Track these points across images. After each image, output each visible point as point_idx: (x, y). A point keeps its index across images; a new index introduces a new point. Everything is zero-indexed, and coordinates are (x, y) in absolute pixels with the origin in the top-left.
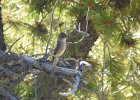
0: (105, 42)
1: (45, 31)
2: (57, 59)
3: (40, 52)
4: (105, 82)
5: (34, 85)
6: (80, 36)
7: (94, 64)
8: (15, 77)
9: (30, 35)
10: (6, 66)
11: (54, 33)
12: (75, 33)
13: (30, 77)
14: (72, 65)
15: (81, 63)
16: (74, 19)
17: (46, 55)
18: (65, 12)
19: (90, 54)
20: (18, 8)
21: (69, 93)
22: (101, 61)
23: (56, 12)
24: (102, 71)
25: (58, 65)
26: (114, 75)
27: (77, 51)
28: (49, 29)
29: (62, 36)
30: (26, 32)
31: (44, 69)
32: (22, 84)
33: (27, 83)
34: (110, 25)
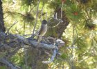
0: (74, 26)
1: (33, 19)
2: (41, 38)
3: (29, 33)
4: (74, 54)
5: (25, 56)
6: (57, 22)
7: (66, 42)
8: (12, 50)
9: (22, 21)
10: (5, 43)
11: (39, 20)
12: (53, 20)
13: (22, 50)
14: (51, 42)
15: (58, 40)
16: (53, 10)
17: (33, 35)
18: (46, 5)
19: (64, 34)
20: (14, 3)
21: (49, 62)
22: (71, 39)
23: (40, 5)
24: (72, 46)
25: (41, 42)
26: (80, 49)
27: (54, 32)
28: (35, 17)
30: (19, 19)
31: (32, 45)
32: (16, 55)
33: (20, 54)
34: (77, 14)
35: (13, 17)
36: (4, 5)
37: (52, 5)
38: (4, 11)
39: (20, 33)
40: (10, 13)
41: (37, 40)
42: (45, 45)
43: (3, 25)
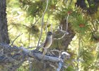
0: (80, 38)
1: (38, 31)
3: (34, 45)
4: (80, 67)
5: (29, 69)
6: (62, 34)
7: (72, 54)
8: (16, 63)
9: (27, 33)
10: (9, 55)
11: (44, 32)
12: (58, 32)
13: (26, 63)
14: (56, 55)
15: (63, 53)
16: (58, 22)
17: (38, 48)
18: (51, 17)
19: (69, 47)
20: (18, 14)
22: (77, 52)
23: (45, 17)
24: (78, 59)
25: (46, 54)
26: (86, 62)
27: (60, 45)
28: (40, 29)
29: (49, 34)
30: (24, 31)
31: (37, 58)
32: (21, 68)
33: (25, 67)
34: (83, 26)
35: (18, 29)
36: (8, 16)
37: (58, 17)
38: (9, 22)
39: (25, 45)
40: (14, 25)
41: (42, 53)
42: (50, 57)
43: (8, 37)
